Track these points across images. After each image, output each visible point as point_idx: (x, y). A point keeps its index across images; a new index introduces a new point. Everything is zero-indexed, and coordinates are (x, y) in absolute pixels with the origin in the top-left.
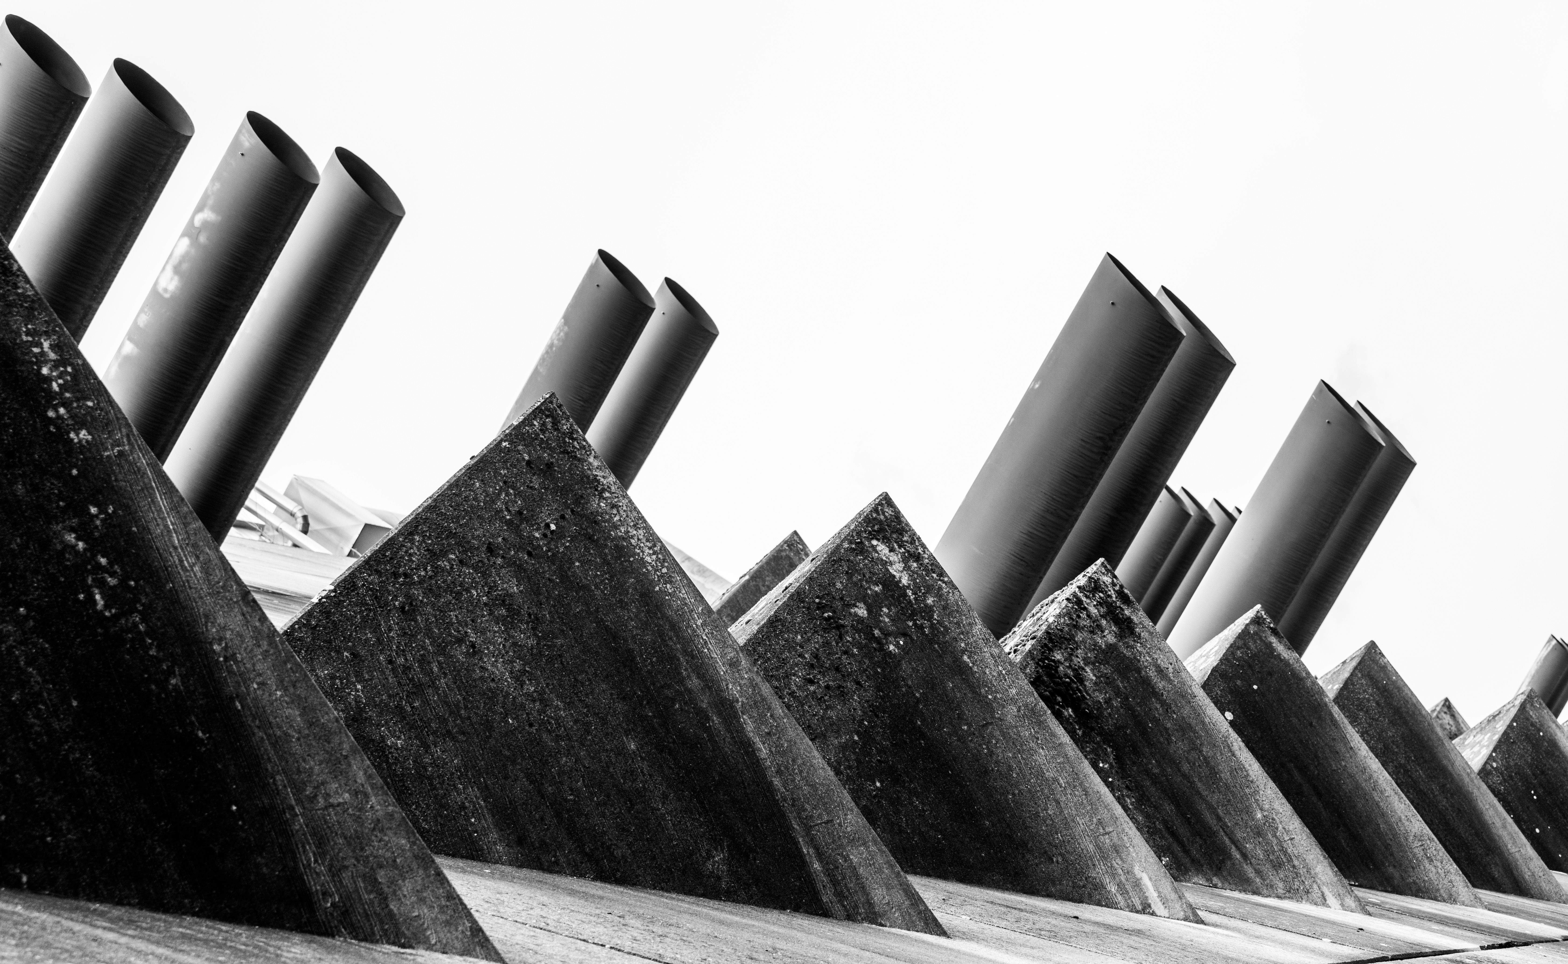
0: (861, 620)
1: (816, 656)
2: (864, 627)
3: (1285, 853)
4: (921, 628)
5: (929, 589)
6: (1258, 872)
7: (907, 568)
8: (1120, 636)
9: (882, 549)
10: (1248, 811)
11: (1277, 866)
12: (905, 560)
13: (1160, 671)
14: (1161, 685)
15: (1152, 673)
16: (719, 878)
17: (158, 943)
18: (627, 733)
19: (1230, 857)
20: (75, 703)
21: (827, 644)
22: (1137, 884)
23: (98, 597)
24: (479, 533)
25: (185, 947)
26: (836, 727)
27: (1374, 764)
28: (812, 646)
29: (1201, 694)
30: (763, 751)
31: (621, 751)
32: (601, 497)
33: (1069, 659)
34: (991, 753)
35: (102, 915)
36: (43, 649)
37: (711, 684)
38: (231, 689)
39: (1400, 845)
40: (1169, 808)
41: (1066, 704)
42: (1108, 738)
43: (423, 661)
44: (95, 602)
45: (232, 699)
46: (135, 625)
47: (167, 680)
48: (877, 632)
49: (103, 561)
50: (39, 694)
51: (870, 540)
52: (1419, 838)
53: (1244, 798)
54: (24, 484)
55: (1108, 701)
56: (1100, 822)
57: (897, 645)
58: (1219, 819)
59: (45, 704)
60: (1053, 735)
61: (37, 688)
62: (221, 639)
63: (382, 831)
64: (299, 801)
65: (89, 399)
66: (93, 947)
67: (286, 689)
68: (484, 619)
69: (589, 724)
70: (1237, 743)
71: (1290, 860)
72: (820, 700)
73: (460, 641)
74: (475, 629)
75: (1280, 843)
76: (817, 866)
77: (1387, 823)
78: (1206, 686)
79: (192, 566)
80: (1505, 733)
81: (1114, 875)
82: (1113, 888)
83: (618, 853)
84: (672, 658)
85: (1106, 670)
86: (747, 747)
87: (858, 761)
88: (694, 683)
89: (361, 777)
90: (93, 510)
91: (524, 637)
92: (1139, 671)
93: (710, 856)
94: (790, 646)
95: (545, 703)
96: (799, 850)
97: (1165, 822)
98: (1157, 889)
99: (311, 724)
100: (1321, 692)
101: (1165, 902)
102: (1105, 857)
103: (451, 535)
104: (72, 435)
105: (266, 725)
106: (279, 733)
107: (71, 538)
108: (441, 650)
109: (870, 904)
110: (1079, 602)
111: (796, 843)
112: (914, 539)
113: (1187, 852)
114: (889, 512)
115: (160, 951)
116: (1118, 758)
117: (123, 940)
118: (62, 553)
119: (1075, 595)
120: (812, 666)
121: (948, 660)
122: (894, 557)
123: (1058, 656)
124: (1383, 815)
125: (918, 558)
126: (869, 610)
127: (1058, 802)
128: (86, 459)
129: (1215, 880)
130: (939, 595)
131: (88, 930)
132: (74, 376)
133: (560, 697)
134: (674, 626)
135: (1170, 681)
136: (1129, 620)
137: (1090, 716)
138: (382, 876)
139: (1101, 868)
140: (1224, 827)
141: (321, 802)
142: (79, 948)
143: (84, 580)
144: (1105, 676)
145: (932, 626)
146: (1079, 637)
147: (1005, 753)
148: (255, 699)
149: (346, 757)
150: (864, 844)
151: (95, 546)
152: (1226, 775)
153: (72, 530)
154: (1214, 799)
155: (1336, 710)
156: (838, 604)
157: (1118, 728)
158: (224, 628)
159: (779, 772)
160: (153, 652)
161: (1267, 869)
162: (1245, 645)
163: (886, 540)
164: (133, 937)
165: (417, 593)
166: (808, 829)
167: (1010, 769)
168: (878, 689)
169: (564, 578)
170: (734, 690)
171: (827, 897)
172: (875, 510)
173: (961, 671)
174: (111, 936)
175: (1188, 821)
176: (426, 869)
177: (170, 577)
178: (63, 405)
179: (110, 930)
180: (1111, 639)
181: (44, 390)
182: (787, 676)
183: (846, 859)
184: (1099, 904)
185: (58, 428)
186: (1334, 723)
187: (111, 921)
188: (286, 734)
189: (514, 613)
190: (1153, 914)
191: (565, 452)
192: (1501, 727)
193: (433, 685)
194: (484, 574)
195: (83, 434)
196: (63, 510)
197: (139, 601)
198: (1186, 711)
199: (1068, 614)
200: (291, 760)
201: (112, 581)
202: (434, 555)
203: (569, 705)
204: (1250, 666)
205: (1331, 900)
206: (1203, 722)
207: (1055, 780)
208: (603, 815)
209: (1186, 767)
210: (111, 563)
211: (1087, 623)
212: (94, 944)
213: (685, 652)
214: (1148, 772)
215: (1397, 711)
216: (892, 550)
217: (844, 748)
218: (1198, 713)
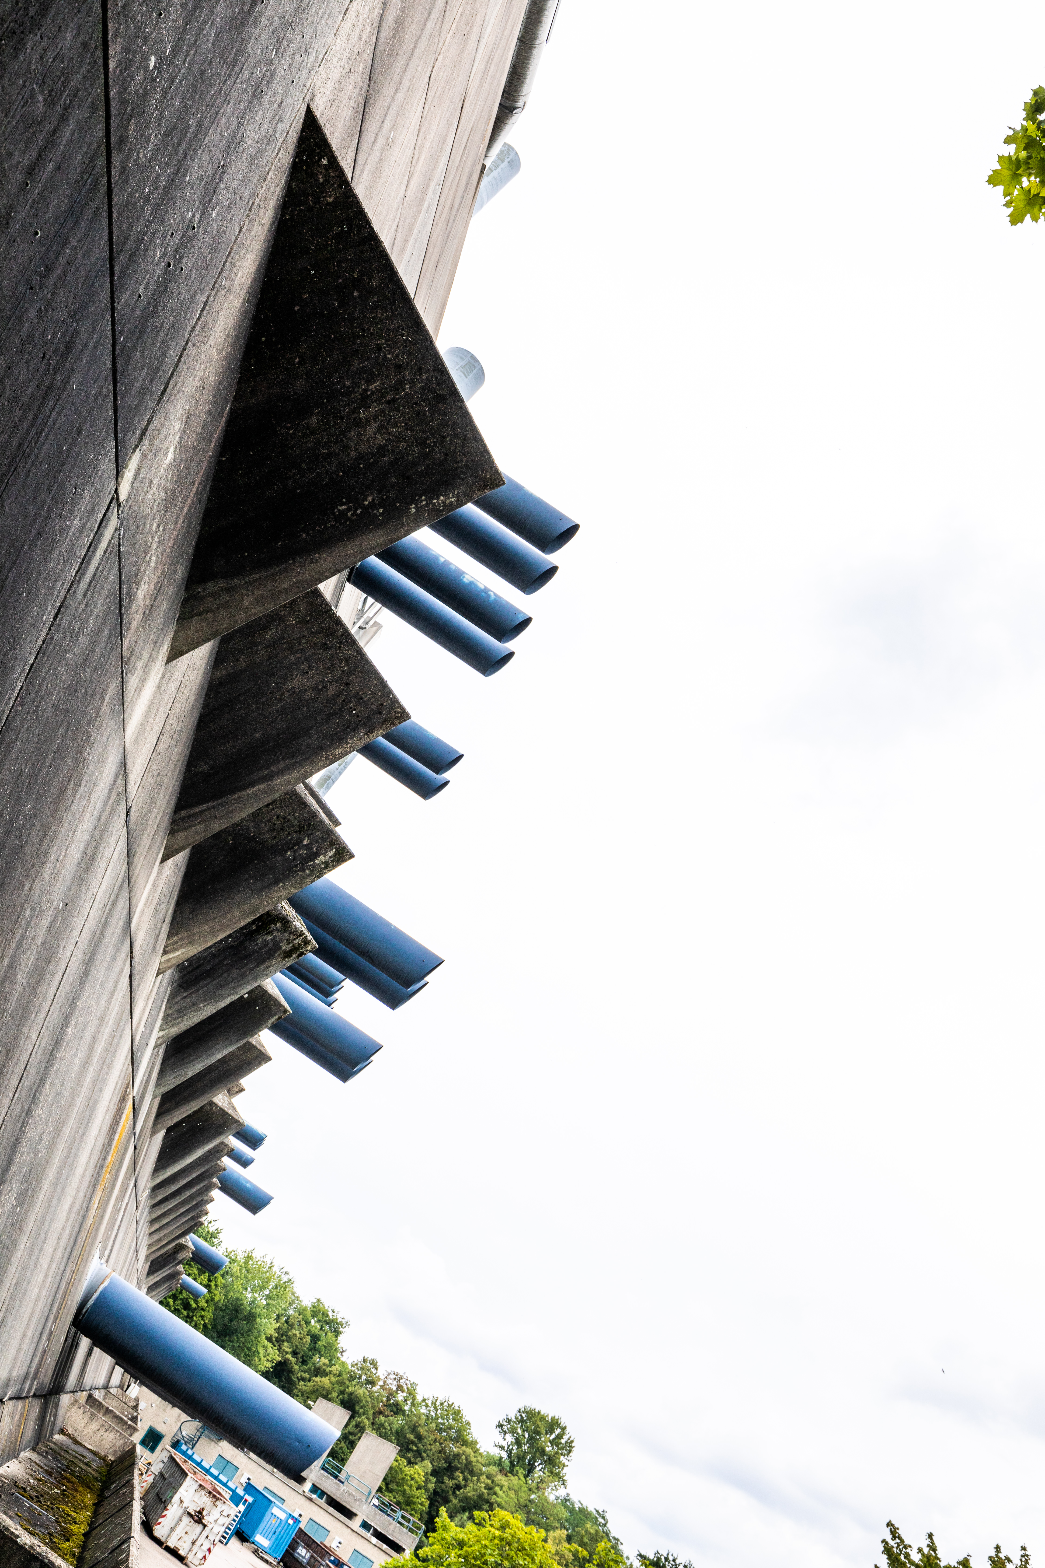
0: (302, 841)
1: (288, 821)
2: (299, 842)
3: (184, 1015)
4: (296, 866)
5: (312, 871)
6: (177, 1003)
7: (322, 863)
8: (284, 952)
9: (331, 853)
10: (204, 1000)
11: (179, 1011)
12: (326, 862)
13: (268, 967)
14: (262, 967)
15: (267, 964)
16: (196, 767)
17: (189, 510)
18: (263, 734)
19: (185, 991)
20: (298, 491)
21: (293, 826)
22: (176, 950)
23: (343, 507)
24: (354, 680)
25: (186, 522)
26: (257, 826)
27: (219, 1056)
28: (293, 820)
29: (256, 984)
30: (249, 791)
31: (255, 731)
32: (365, 734)
33: (277, 929)
34: (239, 891)
35: (204, 489)
36: (323, 481)
37: (281, 772)
38: (299, 560)
39: (183, 1064)
40: (209, 966)
41: (257, 926)
42: (241, 943)
43: (302, 650)
44: (341, 506)
45: (294, 559)
46: (330, 522)
47: (305, 532)
48: (296, 847)
49: (359, 512)
50: (304, 476)
51: (335, 848)
52: (186, 1073)
53: (210, 999)
54: (395, 482)
55: (257, 944)
56: (205, 935)
57: (290, 856)
58: (202, 988)
59: (299, 478)
60: (245, 919)
61: (307, 476)
62: (321, 558)
63: (230, 617)
64: (247, 583)
65: (428, 515)
66: (189, 480)
67: (296, 583)
68: (318, 678)
69: (269, 718)
70: (234, 998)
71: (181, 1017)
72: (269, 821)
73: (310, 667)
74: (314, 674)
75: (188, 1013)
76: (197, 810)
77: (193, 1060)
78: (259, 987)
79: (353, 550)
80: (227, 1113)
81: (181, 940)
82: (175, 939)
83: (211, 725)
84: (293, 757)
85: (271, 945)
86: (252, 784)
87: (242, 834)
88: (282, 765)
89: (254, 611)
90: (381, 510)
91: (308, 694)
92: (269, 958)
93: (206, 764)
94: (294, 810)
95: (280, 700)
96: (205, 803)
97: (203, 964)
98: (173, 958)
99: (280, 592)
100: (252, 1036)
101: (167, 961)
102: (189, 936)
103: (355, 668)
104: (414, 506)
105: (281, 573)
106: (277, 578)
107: (370, 499)
108: (307, 659)
109: (178, 831)
110: (301, 936)
111: (208, 802)
112: (334, 867)
113: (189, 973)
114: (347, 857)
115: (185, 510)
116: (233, 946)
117: (192, 495)
118: (364, 495)
119: (304, 934)
120: (284, 819)
121: (282, 877)
122: (327, 858)
123: (279, 925)
124: (197, 1059)
125: (326, 868)
126: (306, 845)
127: (216, 918)
128: (403, 510)
129: (175, 984)
130: (309, 875)
131: (198, 481)
132: (438, 510)
133: (281, 707)
134: (307, 759)
135: (263, 971)
136: (291, 956)
137: (252, 936)
138: (210, 615)
139: (185, 934)
140: (198, 990)
141: (245, 592)
142: (190, 473)
143: (352, 503)
144: (268, 944)
145: (297, 871)
146: (286, 934)
147: (238, 897)
148: (293, 569)
149: (264, 605)
150: (205, 831)
151: (366, 509)
152: (220, 992)
153: (373, 500)
154: (211, 986)
155: (244, 1041)
156: (309, 832)
157: (245, 948)
158: (325, 560)
159: (240, 797)
160: (317, 528)
161: (178, 1006)
162: (275, 1005)
163: (335, 855)
164: (193, 500)
165: (332, 651)
166: (214, 807)
167: (232, 899)
168: (272, 846)
169: (332, 714)
170: (277, 781)
171: (183, 813)
172: (348, 852)
173: (276, 882)
174: (194, 490)
175: (202, 974)
176: (211, 634)
177: (349, 539)
178: (427, 503)
179: (197, 491)
180: (284, 948)
181: (434, 496)
182: (281, 807)
183: (199, 823)
184: (169, 932)
185: (417, 500)
186: (238, 1041)
187: (201, 493)
188: (276, 581)
189: (319, 691)
190: (163, 955)
191: (385, 721)
192: (230, 1112)
193: (292, 653)
194: (337, 680)
195: (414, 510)
196: (382, 498)
197: (340, 525)
198: (249, 977)
199: (296, 931)
200: (265, 582)
201: (350, 514)
202: (347, 660)
203: (277, 711)
204: (266, 1006)
205: (162, 1033)
206: (244, 984)
207: (225, 918)
208: (228, 720)
209: (225, 975)
210: (357, 515)
211: (292, 938)
212: (191, 481)
213: (296, 762)
214: (225, 959)
215: (241, 1068)
216: (330, 857)
217: (248, 829)
218: (248, 982)
